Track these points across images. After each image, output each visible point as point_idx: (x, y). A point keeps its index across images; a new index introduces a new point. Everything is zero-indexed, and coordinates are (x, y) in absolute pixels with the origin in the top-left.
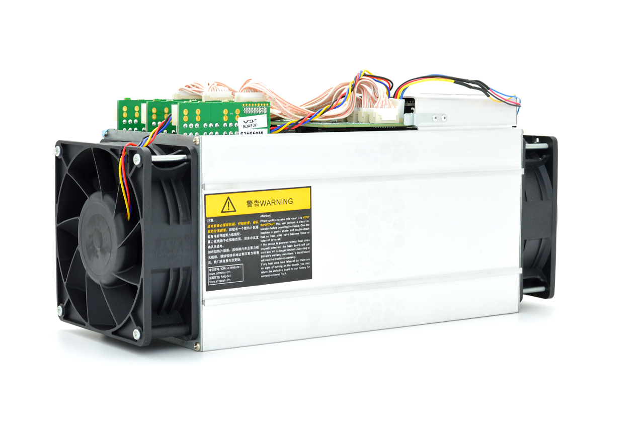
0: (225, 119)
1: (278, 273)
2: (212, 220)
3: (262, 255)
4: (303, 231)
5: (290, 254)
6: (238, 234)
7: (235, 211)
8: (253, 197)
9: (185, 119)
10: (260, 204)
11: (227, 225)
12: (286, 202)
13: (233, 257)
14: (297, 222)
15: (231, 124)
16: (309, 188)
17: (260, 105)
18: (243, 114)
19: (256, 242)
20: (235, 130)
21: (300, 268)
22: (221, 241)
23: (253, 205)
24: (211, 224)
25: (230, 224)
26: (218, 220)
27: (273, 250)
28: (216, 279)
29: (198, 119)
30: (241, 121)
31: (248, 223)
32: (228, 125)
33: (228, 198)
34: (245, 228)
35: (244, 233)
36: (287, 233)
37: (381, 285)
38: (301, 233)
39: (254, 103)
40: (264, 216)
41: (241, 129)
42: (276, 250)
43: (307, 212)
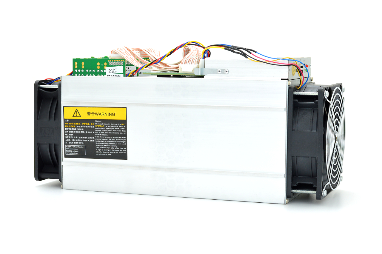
0: (99, 67)
1: (105, 153)
2: (67, 120)
3: (96, 142)
4: (121, 132)
5: (113, 144)
6: (82, 129)
7: (80, 117)
8: (91, 110)
9: (76, 67)
10: (95, 114)
11: (76, 124)
12: (111, 114)
13: (79, 142)
14: (118, 127)
15: (102, 71)
16: (125, 108)
17: (119, 61)
18: (108, 66)
19: (93, 135)
20: (104, 74)
21: (120, 153)
22: (73, 132)
23: (91, 114)
24: (67, 122)
25: (78, 124)
26: (71, 121)
27: (103, 140)
28: (70, 152)
29: (83, 67)
30: (107, 69)
31: (88, 124)
32: (100, 71)
33: (77, 109)
34: (86, 127)
35: (85, 129)
36: (111, 132)
37: (170, 169)
38: (120, 133)
39: (115, 59)
40: (97, 121)
41: (107, 73)
42: (105, 140)
43: (125, 122)
